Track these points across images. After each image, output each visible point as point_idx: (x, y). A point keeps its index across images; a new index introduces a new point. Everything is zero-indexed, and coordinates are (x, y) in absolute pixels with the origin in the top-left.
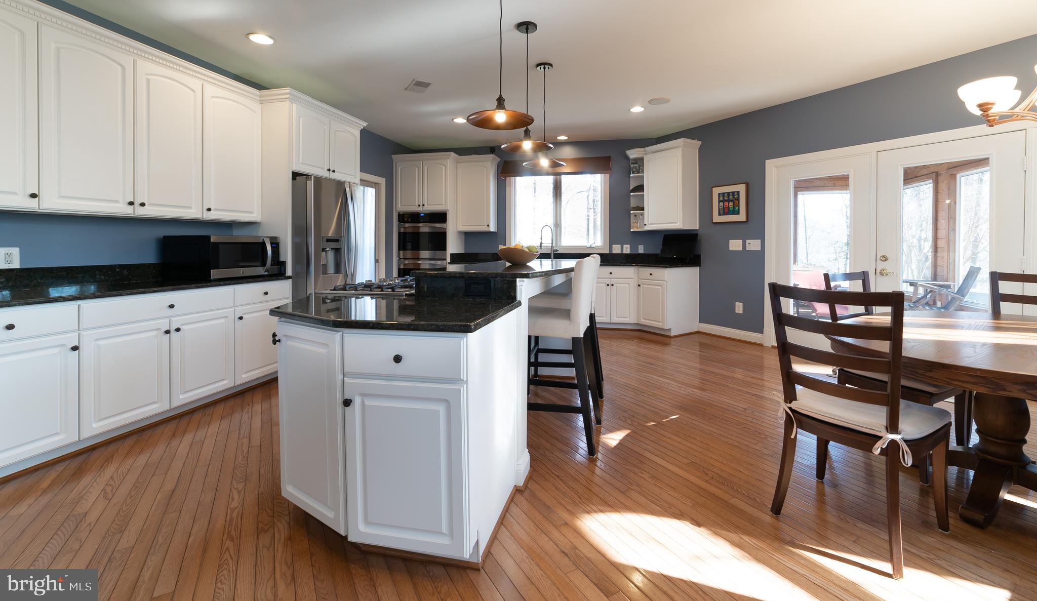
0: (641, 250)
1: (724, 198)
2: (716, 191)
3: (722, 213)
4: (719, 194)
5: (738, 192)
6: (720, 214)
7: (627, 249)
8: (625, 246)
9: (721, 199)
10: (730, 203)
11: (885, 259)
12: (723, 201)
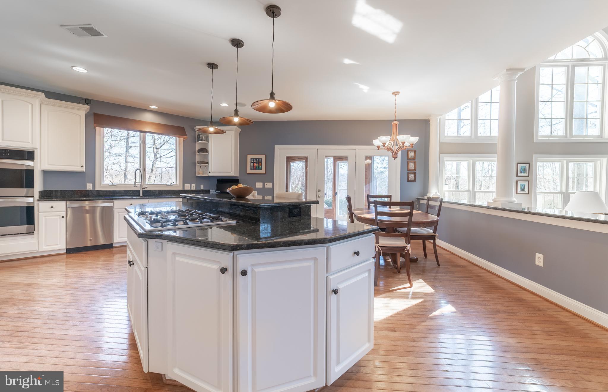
0: (202, 187)
1: (253, 161)
2: (249, 157)
3: (252, 169)
4: (251, 159)
5: (261, 159)
6: (251, 169)
7: (194, 187)
8: (193, 185)
9: (252, 161)
10: (257, 164)
11: (319, 191)
12: (253, 163)
